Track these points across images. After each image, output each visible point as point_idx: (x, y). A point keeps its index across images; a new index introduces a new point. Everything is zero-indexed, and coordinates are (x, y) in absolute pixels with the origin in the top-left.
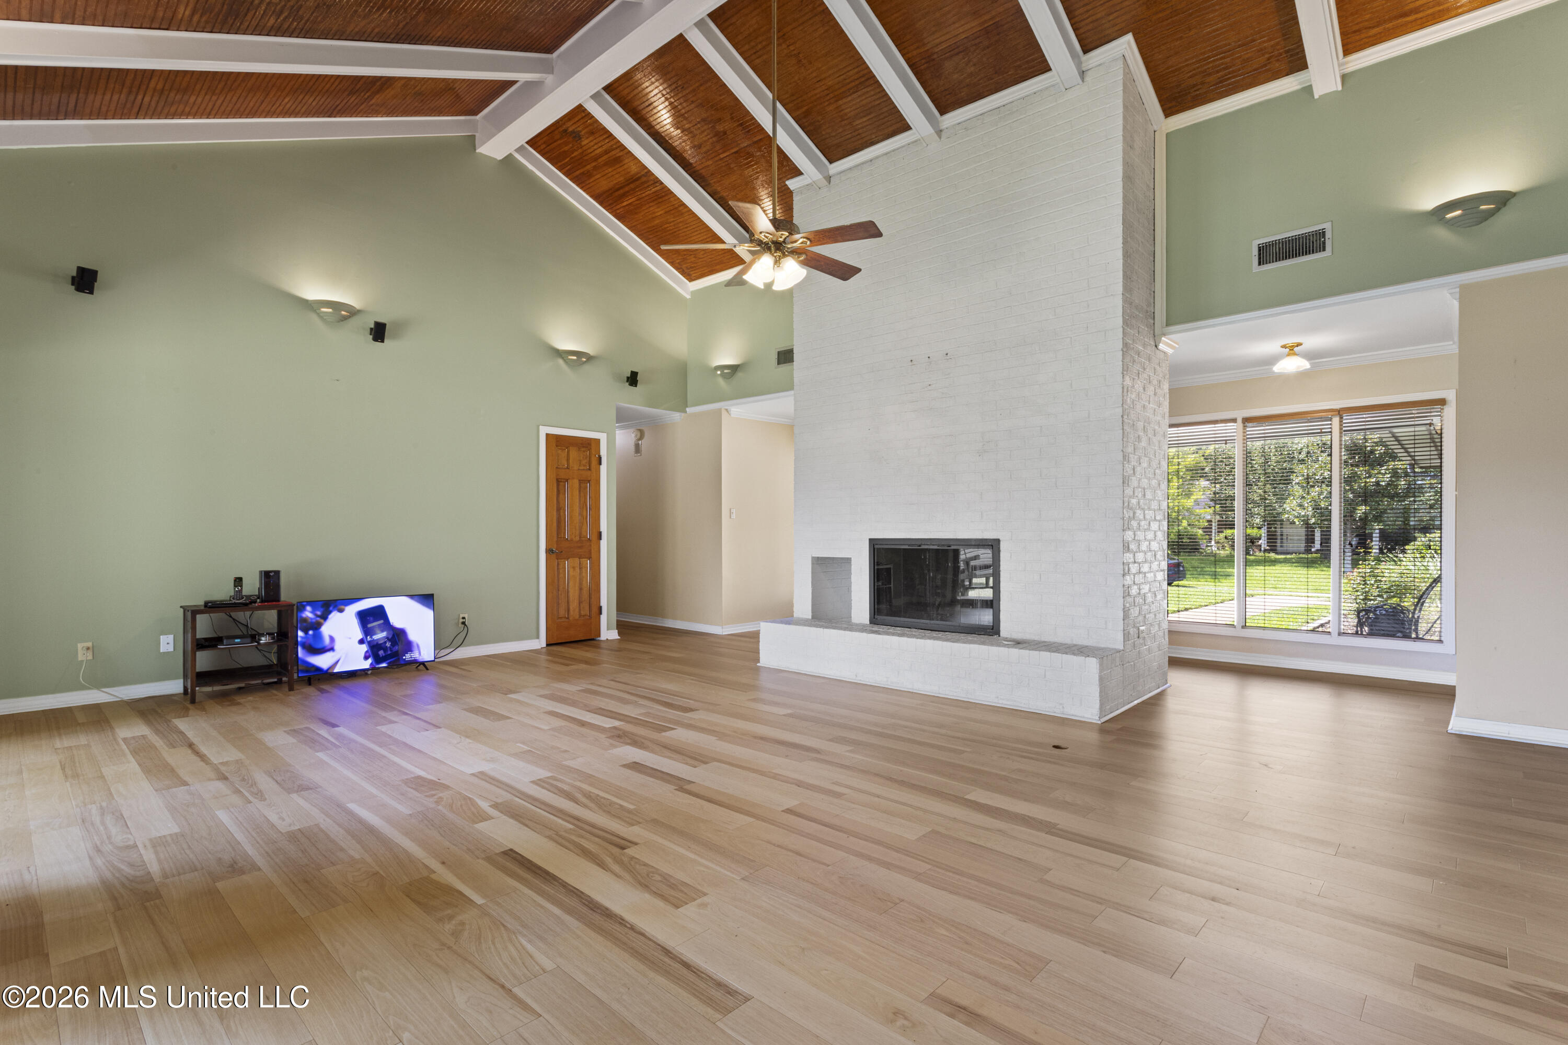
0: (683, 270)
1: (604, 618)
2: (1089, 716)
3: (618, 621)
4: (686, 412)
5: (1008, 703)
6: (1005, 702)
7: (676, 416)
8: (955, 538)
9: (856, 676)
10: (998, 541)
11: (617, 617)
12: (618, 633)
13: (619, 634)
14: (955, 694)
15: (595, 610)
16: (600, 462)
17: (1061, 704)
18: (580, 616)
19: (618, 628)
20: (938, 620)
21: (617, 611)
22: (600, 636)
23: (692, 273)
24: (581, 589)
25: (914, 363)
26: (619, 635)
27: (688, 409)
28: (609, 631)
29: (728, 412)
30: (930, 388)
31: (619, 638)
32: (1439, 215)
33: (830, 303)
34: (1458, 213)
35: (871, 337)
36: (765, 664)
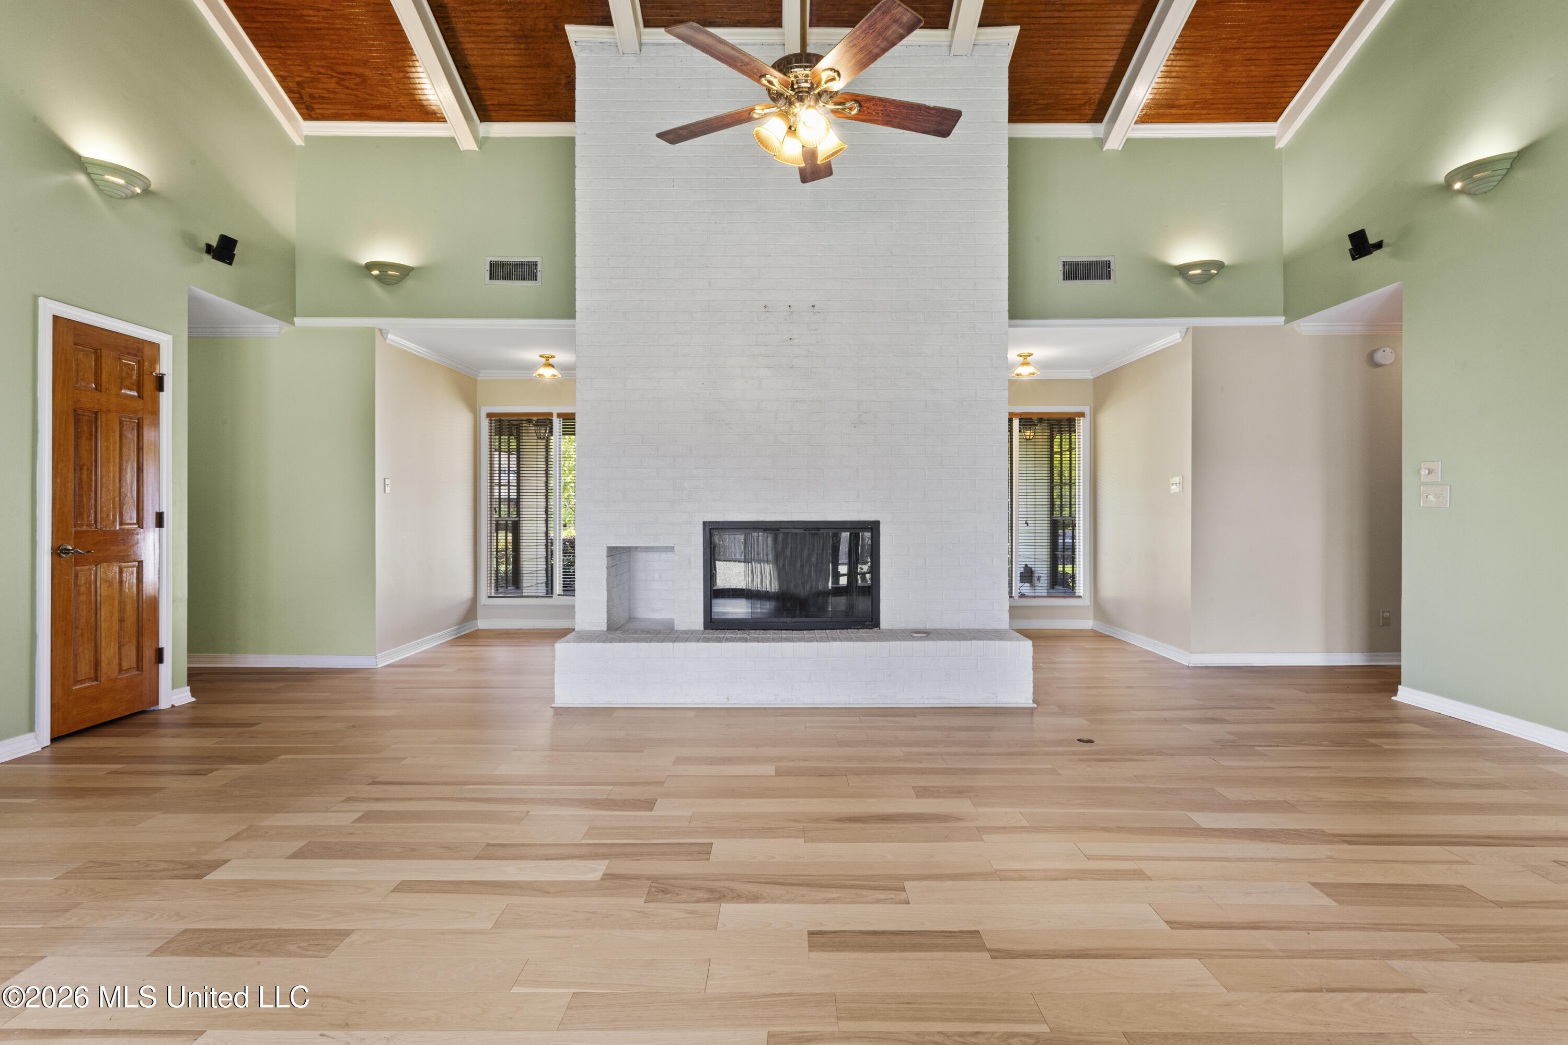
0: (302, 98)
1: (166, 671)
2: (1023, 701)
3: (189, 669)
4: (293, 324)
5: (937, 701)
6: (931, 701)
7: (273, 327)
8: (824, 520)
9: (728, 699)
10: (877, 523)
11: (189, 662)
12: (192, 691)
13: (193, 693)
15: (149, 655)
16: (159, 383)
17: (994, 694)
18: (121, 670)
19: (190, 682)
20: (801, 617)
21: (188, 653)
22: (157, 703)
23: (316, 106)
24: (122, 621)
25: (770, 310)
26: (193, 696)
27: (296, 320)
28: (175, 690)
29: (382, 334)
30: (790, 342)
31: (194, 699)
32: (1183, 270)
33: (639, 211)
34: (1198, 271)
35: (707, 267)
36: (566, 703)
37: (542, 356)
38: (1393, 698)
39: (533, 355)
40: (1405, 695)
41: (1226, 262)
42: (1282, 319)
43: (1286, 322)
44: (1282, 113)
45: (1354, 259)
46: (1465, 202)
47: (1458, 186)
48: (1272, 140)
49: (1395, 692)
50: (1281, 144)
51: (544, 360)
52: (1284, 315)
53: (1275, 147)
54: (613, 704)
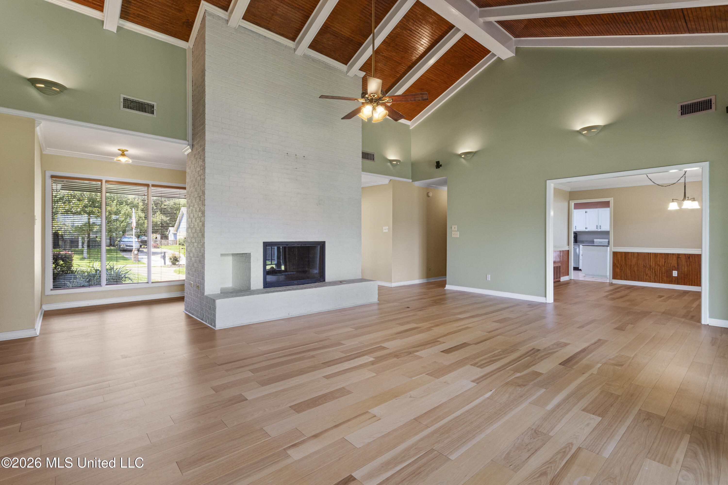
5: (354, 304)
6: (352, 305)
9: (289, 314)
10: (324, 242)
14: (335, 308)
17: (368, 299)
25: (289, 155)
30: (296, 170)
32: (391, 161)
33: (236, 100)
34: (395, 163)
35: (264, 132)
36: (222, 327)
37: (119, 150)
38: (445, 288)
39: (114, 149)
40: (448, 287)
41: (401, 161)
42: (411, 180)
43: (412, 181)
44: (412, 119)
45: (437, 168)
46: (463, 160)
47: (463, 156)
48: (409, 126)
49: (445, 287)
50: (411, 128)
51: (120, 152)
52: (412, 179)
53: (409, 128)
54: (243, 324)
